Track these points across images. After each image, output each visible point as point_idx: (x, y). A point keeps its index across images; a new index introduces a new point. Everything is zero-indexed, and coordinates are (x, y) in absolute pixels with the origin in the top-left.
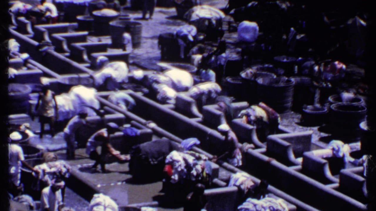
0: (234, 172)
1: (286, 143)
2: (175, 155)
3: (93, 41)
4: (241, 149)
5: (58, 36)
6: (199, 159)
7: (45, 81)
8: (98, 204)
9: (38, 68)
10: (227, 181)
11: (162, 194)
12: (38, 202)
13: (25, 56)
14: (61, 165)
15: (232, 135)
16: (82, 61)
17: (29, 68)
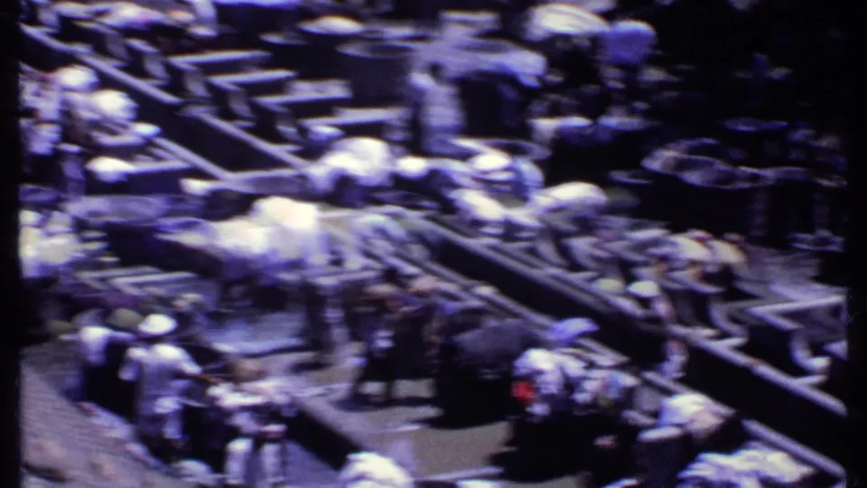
0: (668, 393)
1: (787, 324)
2: (539, 359)
3: (306, 91)
4: (683, 341)
5: (223, 80)
6: (591, 365)
7: (196, 186)
8: (361, 477)
9: (177, 156)
10: (656, 414)
11: (513, 449)
12: (219, 476)
13: (146, 129)
14: (273, 389)
15: (662, 308)
16: (278, 139)
17: (158, 159)
